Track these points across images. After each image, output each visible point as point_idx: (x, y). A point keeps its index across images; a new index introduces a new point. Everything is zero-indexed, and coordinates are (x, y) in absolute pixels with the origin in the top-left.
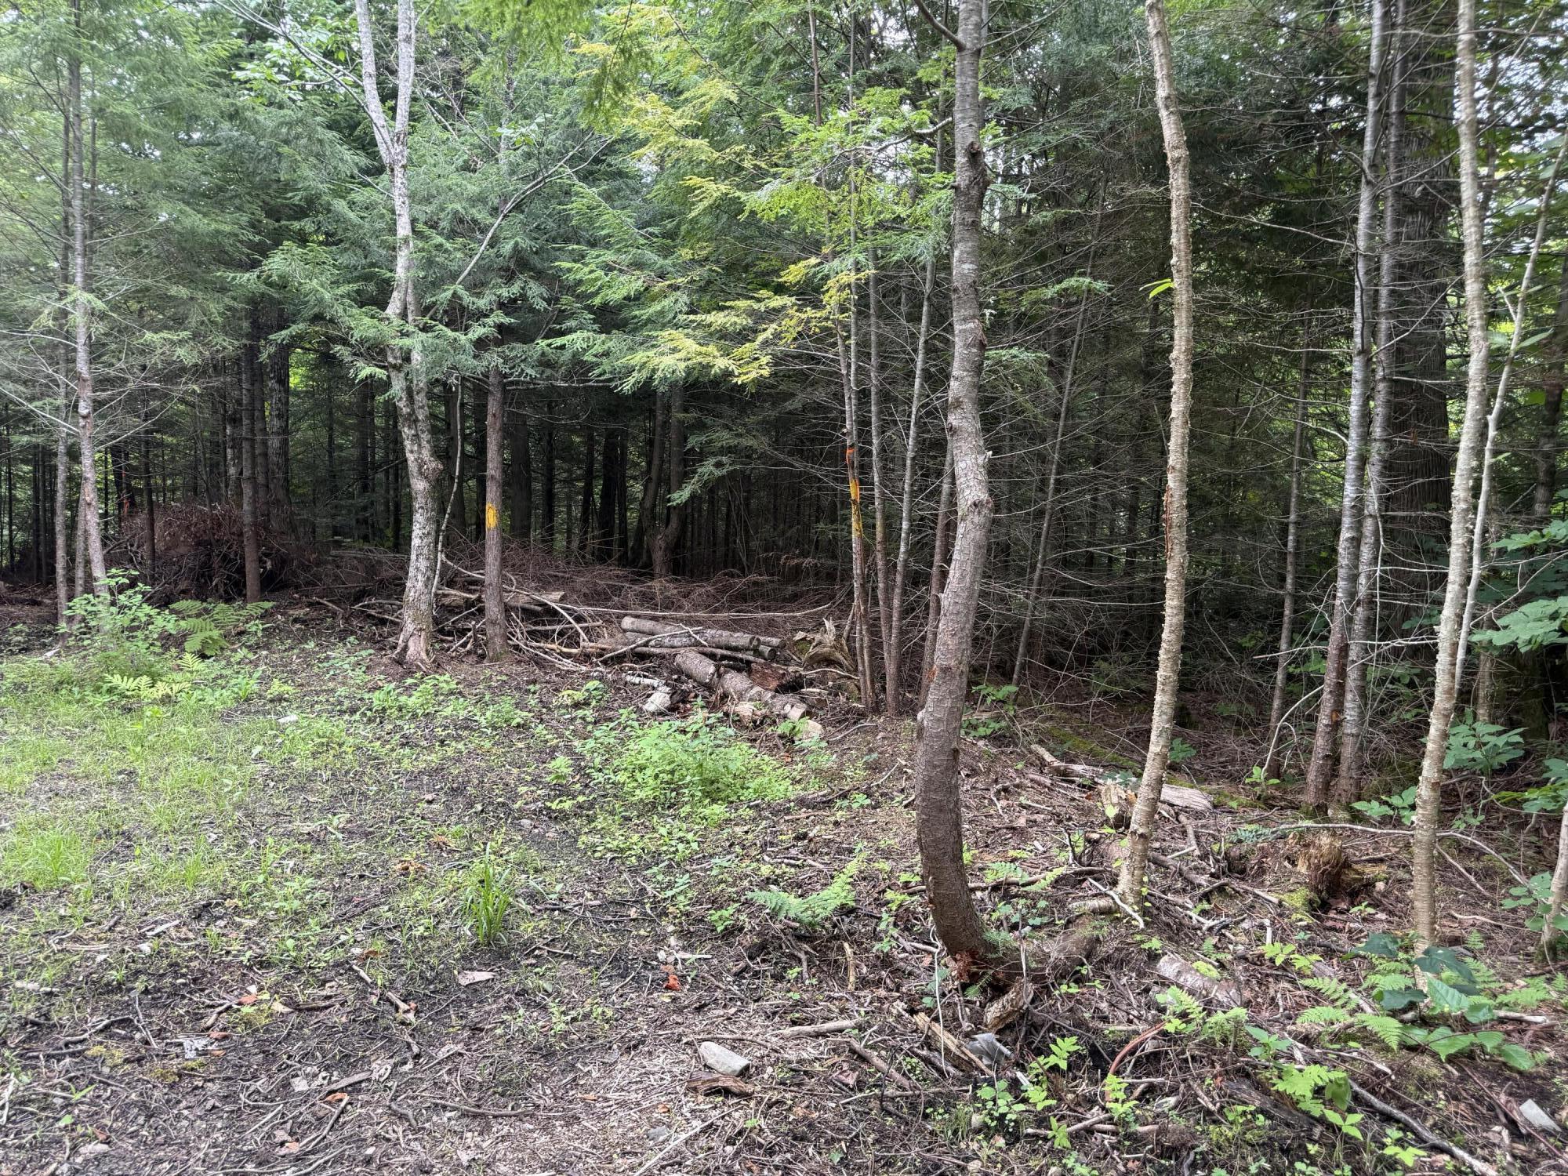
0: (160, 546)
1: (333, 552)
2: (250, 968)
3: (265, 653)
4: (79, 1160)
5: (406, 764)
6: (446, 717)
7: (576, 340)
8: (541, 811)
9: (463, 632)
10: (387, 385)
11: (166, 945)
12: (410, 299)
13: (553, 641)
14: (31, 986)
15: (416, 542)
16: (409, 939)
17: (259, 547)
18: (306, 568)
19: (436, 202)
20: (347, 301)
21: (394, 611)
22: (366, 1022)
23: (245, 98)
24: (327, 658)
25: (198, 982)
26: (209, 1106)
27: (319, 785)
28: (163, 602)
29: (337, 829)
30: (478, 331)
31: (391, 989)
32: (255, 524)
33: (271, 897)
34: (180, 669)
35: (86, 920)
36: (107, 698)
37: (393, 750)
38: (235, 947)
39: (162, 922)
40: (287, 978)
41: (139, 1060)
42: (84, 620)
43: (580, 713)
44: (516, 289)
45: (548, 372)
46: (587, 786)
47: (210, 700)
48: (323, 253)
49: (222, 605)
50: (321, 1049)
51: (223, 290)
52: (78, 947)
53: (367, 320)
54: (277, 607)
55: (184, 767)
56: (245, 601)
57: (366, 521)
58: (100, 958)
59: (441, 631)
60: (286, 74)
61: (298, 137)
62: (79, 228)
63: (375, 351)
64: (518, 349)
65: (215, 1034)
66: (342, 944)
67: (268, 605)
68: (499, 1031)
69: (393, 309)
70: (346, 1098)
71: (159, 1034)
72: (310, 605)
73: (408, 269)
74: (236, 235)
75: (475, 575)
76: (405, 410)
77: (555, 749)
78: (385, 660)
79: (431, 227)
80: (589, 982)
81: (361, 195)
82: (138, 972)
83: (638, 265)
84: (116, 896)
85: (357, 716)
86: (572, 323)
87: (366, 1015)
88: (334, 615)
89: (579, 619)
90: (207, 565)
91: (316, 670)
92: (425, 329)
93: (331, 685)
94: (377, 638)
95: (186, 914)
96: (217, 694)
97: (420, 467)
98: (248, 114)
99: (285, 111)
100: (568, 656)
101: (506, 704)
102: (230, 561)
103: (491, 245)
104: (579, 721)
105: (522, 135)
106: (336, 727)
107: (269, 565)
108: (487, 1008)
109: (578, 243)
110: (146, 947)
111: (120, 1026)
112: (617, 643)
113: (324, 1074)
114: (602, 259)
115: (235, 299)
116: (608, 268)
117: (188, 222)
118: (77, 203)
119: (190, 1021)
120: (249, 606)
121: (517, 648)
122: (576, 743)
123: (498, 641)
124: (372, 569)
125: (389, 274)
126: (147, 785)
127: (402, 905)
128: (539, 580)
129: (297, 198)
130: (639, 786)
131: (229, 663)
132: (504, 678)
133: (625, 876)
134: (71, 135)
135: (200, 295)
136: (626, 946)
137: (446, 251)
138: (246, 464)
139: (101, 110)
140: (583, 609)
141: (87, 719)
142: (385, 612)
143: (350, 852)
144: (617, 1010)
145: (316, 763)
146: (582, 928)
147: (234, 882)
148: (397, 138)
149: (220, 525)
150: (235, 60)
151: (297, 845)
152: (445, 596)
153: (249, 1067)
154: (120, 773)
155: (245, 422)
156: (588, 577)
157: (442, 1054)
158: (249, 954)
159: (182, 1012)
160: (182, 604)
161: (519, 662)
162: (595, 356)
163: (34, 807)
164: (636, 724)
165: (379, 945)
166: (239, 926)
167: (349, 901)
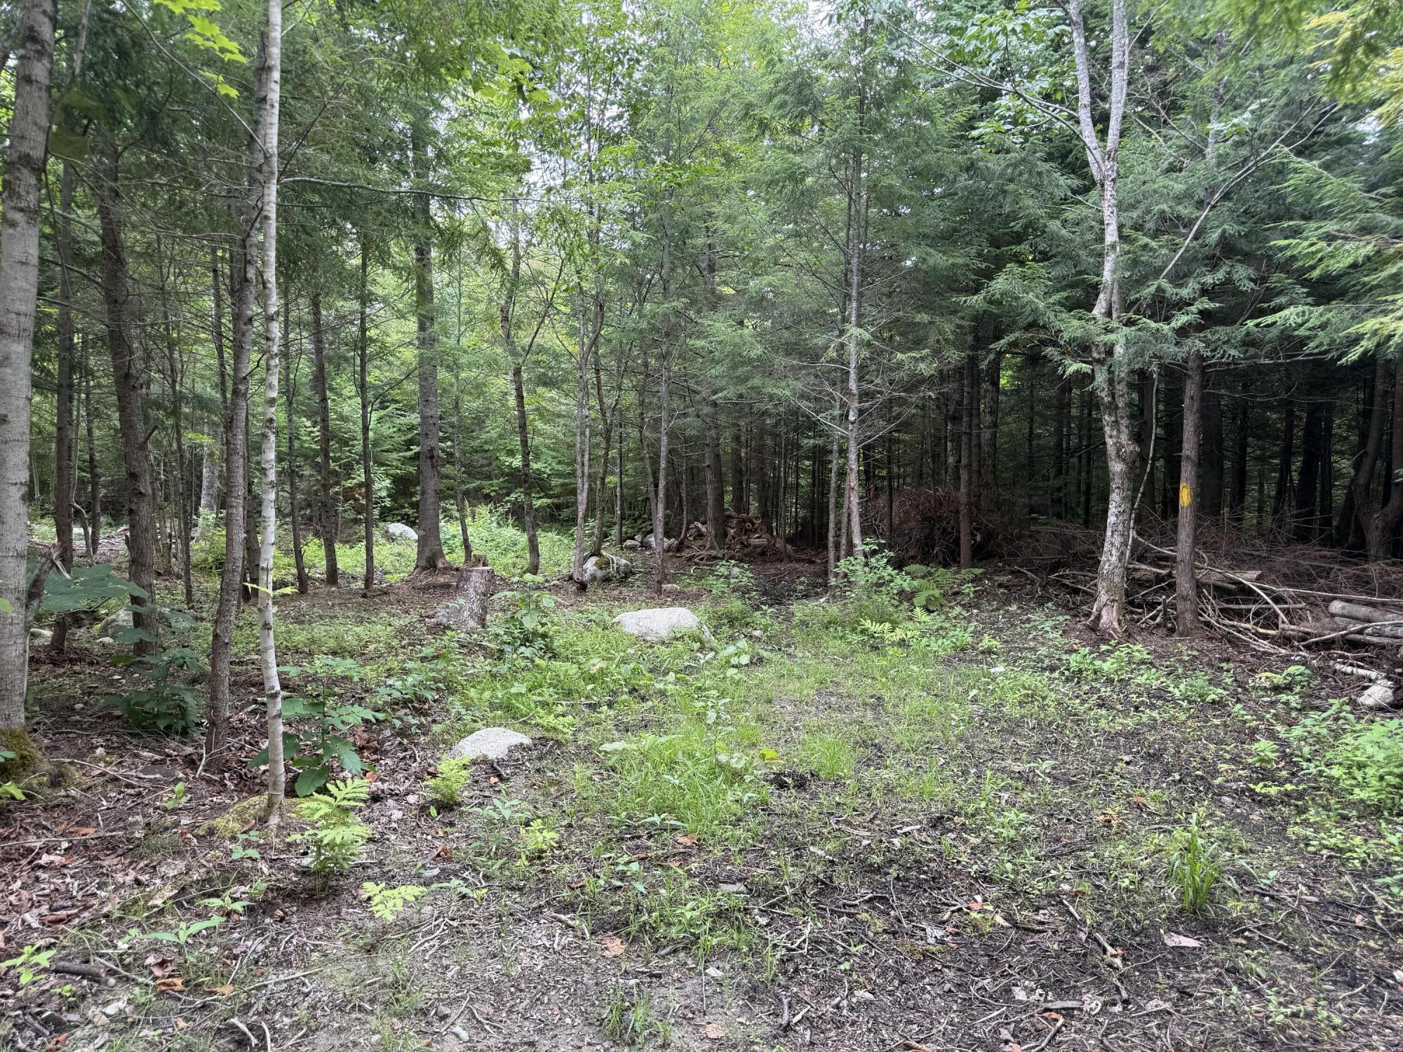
0: (896, 521)
1: (1032, 528)
2: (976, 879)
3: (975, 611)
4: (854, 1000)
5: (1103, 723)
6: (1139, 685)
7: (1290, 315)
8: (1243, 791)
9: (1153, 606)
10: (1091, 377)
11: (911, 843)
12: (1115, 298)
13: (1248, 621)
14: (821, 853)
15: (1111, 519)
16: (1114, 888)
17: (971, 522)
18: (1009, 541)
19: (1142, 207)
20: (1057, 308)
21: (1087, 582)
22: (1075, 954)
23: (978, 151)
24: (1028, 620)
25: (936, 881)
26: (946, 988)
27: (1026, 731)
28: (898, 565)
29: (1044, 772)
30: (1181, 320)
31: (1099, 930)
32: (970, 504)
33: (991, 821)
34: (911, 619)
35: (855, 810)
36: (860, 638)
37: (1090, 709)
38: (964, 859)
39: (908, 824)
40: (1006, 896)
41: (894, 933)
42: (846, 575)
43: (1284, 697)
44: (1220, 275)
45: (1252, 351)
46: (1293, 774)
47: (934, 647)
48: (1040, 269)
49: (941, 570)
50: (1037, 968)
51: (954, 312)
52: (849, 829)
53: (1075, 323)
54: (984, 573)
55: (919, 700)
56: (959, 567)
57: (1059, 500)
58: (865, 842)
59: (1131, 603)
60: (1010, 123)
61: (1021, 174)
62: (855, 280)
63: (1083, 348)
64: (1222, 332)
65: (950, 929)
66: (1053, 878)
67: (978, 571)
68: (1211, 1002)
69: (1099, 310)
70: (1061, 1020)
71: (908, 915)
72: (1012, 573)
73: (1114, 272)
74: (968, 265)
75: (1166, 551)
76: (1106, 399)
77: (1254, 731)
78: (1079, 626)
79: (1136, 229)
80: (1309, 980)
81: (1072, 213)
82: (891, 862)
83: (1365, 230)
84: (874, 795)
85: (1056, 674)
86: (1282, 300)
87: (1075, 948)
88: (1033, 582)
89: (1278, 600)
90: (930, 536)
91: (1019, 629)
92: (1129, 323)
93: (1032, 644)
94: (1071, 605)
95: (925, 822)
96: (940, 642)
97: (1118, 450)
98: (981, 164)
99: (1012, 155)
100: (1265, 637)
101: (1200, 680)
102: (949, 533)
103: (1196, 238)
104: (1280, 706)
105: (1234, 125)
106: (1038, 681)
107: (978, 538)
108: (1196, 976)
109: (1291, 219)
110: (897, 841)
111: (879, 902)
112: (1323, 627)
113: (1040, 991)
114: (1323, 230)
115: (963, 318)
116: (1330, 238)
117: (931, 261)
118: (855, 261)
119: (930, 912)
120: (963, 571)
121: (1208, 624)
122: (1278, 728)
123: (1189, 616)
124: (1067, 544)
125: (1097, 279)
126: (890, 709)
127: (1107, 854)
128: (1233, 558)
129: (1017, 226)
130: (1358, 785)
131: (947, 618)
132: (1195, 653)
133: (1347, 878)
134: (853, 210)
135: (938, 319)
136: (1352, 954)
137: (1151, 249)
138: (964, 453)
139: (875, 186)
140: (1282, 590)
141: (846, 651)
142: (1078, 582)
143: (1055, 796)
144: (1345, 1020)
145: (1023, 711)
146: (1297, 921)
147: (961, 803)
148: (1108, 156)
149: (941, 504)
150: (970, 123)
151: (1009, 781)
152: (1135, 570)
153: (977, 965)
154: (872, 697)
155: (965, 419)
156: (1289, 557)
157: (1151, 1006)
158: (975, 867)
159: (924, 902)
160: (914, 567)
161: (1210, 639)
162: (1310, 329)
163: (816, 715)
164: (1351, 717)
165: (1086, 887)
166: (966, 841)
167: (1058, 840)
